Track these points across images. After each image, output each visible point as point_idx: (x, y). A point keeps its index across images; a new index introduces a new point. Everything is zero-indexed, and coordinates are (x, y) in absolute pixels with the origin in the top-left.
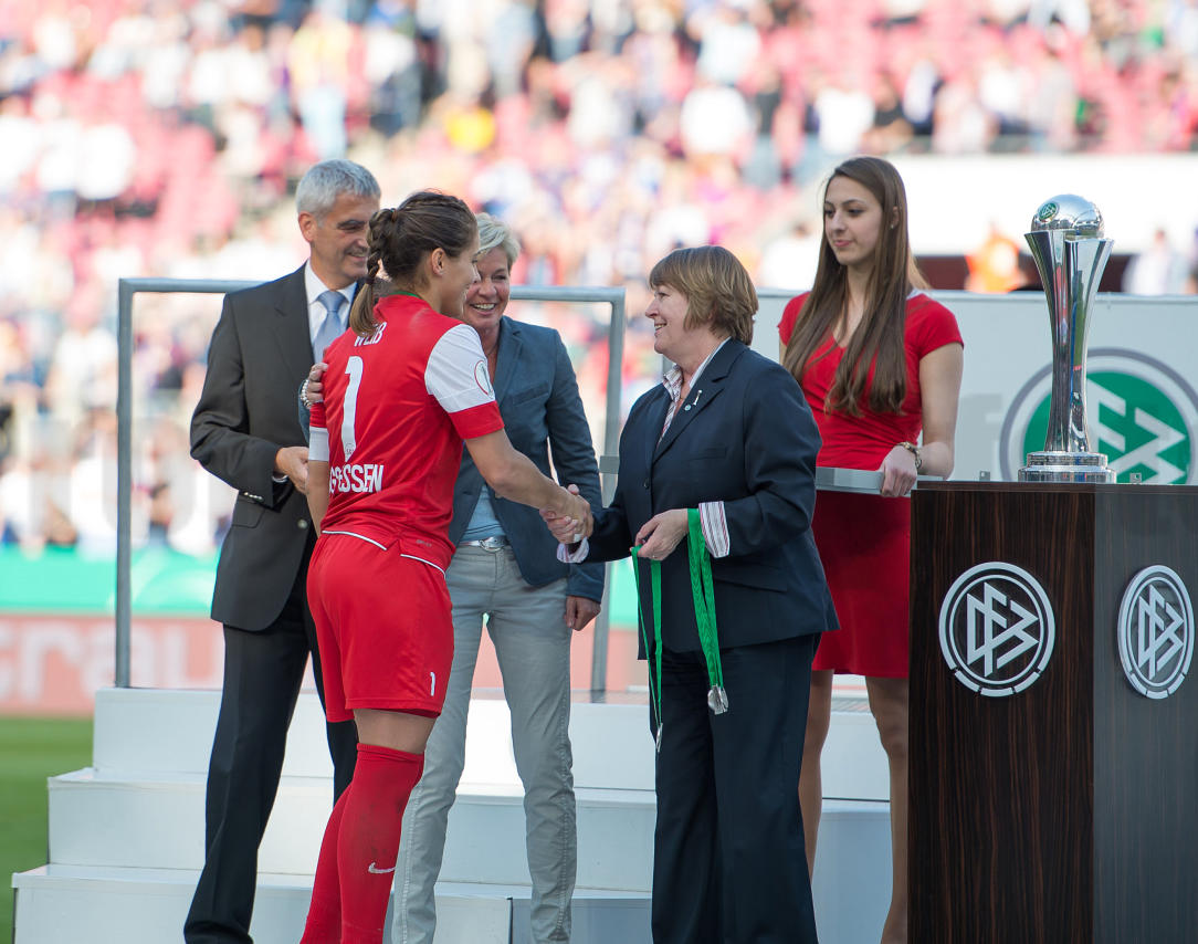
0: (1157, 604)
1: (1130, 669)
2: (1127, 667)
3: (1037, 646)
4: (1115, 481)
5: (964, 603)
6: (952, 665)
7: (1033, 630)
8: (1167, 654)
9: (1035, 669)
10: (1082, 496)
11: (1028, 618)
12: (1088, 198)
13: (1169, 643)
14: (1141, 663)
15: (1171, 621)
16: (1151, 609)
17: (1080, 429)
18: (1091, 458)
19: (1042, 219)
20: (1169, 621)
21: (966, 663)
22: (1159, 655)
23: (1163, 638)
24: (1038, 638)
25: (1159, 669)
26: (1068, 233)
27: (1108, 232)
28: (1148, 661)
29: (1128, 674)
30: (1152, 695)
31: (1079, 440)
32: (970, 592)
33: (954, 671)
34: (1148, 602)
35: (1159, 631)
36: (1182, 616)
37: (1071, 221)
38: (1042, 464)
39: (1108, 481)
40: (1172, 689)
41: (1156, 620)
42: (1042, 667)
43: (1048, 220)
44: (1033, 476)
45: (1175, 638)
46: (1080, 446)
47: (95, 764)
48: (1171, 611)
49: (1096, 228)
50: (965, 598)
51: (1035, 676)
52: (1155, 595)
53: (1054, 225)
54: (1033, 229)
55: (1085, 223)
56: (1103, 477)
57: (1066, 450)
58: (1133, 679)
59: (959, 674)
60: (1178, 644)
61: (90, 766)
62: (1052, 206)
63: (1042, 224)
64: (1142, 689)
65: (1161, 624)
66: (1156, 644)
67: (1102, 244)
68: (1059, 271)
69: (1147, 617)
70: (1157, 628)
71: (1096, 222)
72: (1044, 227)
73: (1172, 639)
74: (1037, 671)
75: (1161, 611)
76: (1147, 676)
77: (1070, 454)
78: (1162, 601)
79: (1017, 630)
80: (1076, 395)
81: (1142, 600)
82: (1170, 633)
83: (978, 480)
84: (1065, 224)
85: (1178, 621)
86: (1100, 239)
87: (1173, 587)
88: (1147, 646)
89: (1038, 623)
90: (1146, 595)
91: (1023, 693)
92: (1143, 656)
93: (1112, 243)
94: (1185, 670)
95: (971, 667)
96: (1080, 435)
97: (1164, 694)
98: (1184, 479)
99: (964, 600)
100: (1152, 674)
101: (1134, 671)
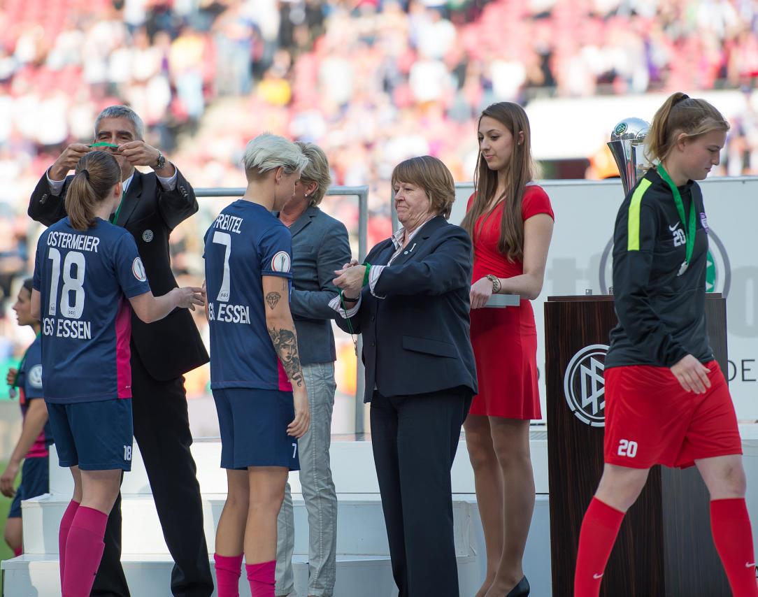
5: (579, 369)
6: (573, 408)
12: (645, 120)
19: (618, 134)
21: (581, 407)
26: (633, 141)
33: (574, 412)
37: (635, 134)
43: (621, 134)
47: (51, 491)
50: (579, 367)
53: (625, 137)
54: (612, 139)
59: (577, 414)
62: (623, 125)
63: (617, 136)
68: (629, 165)
72: (619, 138)
83: (585, 294)
84: (632, 136)
95: (585, 409)
99: (579, 368)
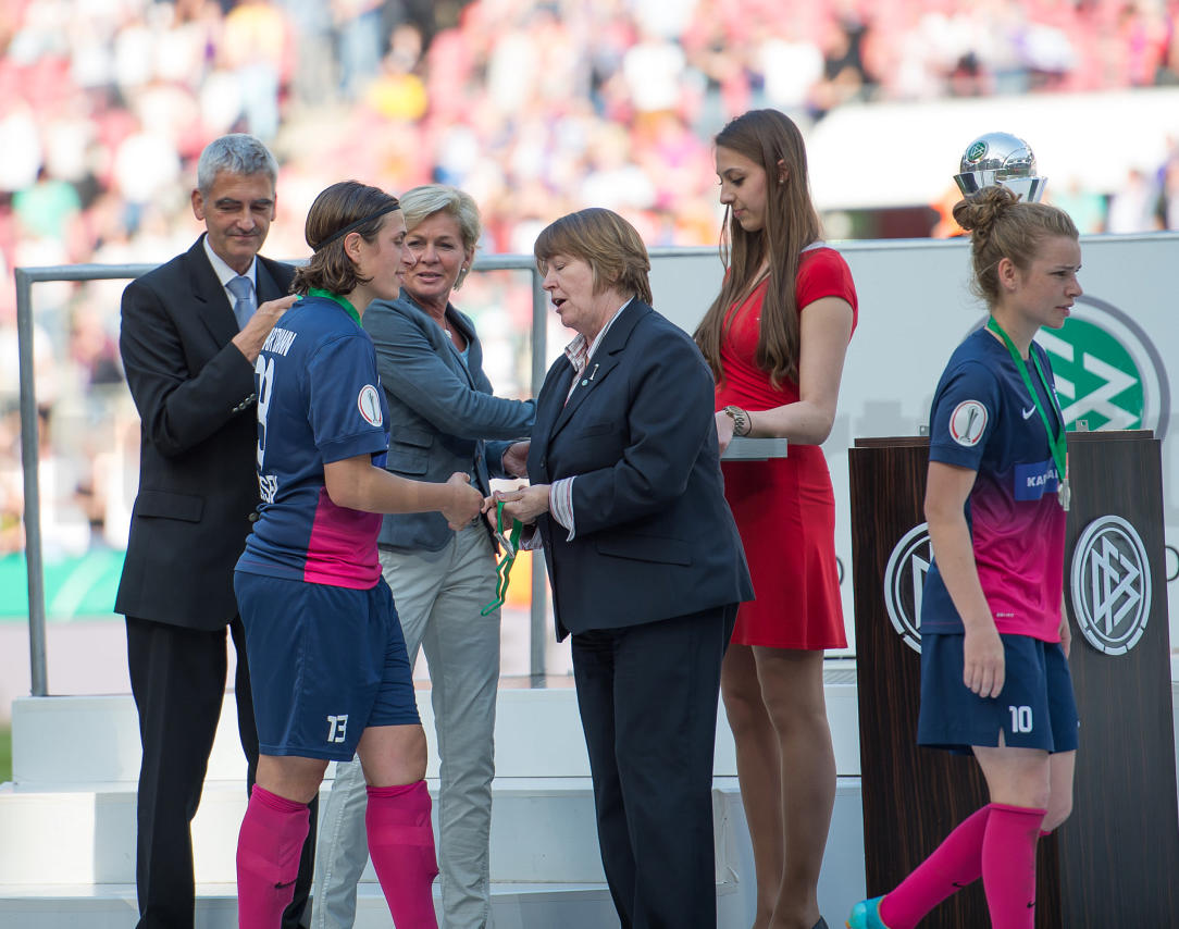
0: (1111, 555)
1: (1086, 625)
2: (1083, 624)
5: (909, 562)
6: (900, 630)
8: (1124, 606)
12: (1018, 136)
13: (1126, 596)
14: (1097, 619)
15: (1127, 573)
16: (1105, 562)
19: (972, 160)
20: (1124, 573)
21: (914, 627)
22: (1116, 608)
23: (1118, 592)
25: (1116, 624)
26: (999, 173)
27: (1041, 170)
28: (1104, 617)
29: (1083, 631)
30: (1110, 651)
32: (916, 552)
33: (902, 636)
34: (1102, 555)
35: (1114, 585)
36: (1137, 567)
37: (1002, 161)
40: (1131, 644)
41: (1110, 572)
43: (978, 160)
45: (1131, 591)
47: (15, 779)
48: (1125, 562)
49: (1028, 166)
50: (910, 559)
52: (1108, 547)
53: (983, 166)
54: (962, 170)
55: (1016, 162)
58: (1089, 635)
59: (907, 639)
60: (1134, 596)
61: (9, 780)
62: (981, 146)
63: (971, 164)
64: (1099, 646)
65: (1116, 577)
66: (1111, 598)
67: (1035, 183)
69: (1101, 570)
70: (1112, 581)
71: (1028, 160)
72: (974, 168)
73: (1129, 592)
75: (1116, 563)
76: (1104, 631)
78: (1115, 553)
81: (1094, 553)
82: (1125, 585)
83: (918, 435)
84: (996, 164)
85: (1133, 573)
86: (1032, 178)
87: (1129, 540)
88: (1102, 600)
90: (1099, 547)
92: (1099, 611)
93: (1045, 181)
94: (1144, 624)
97: (1122, 651)
98: (1138, 424)
99: (910, 560)
100: (1109, 629)
101: (1090, 627)
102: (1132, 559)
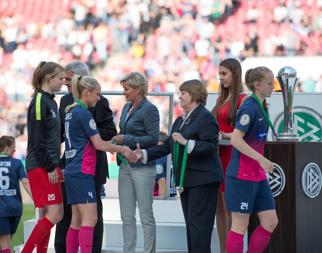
0: (312, 173)
1: (305, 190)
2: (304, 189)
3: (280, 184)
4: (301, 141)
7: (280, 180)
8: (315, 186)
9: (280, 190)
10: (292, 145)
11: (278, 177)
12: (293, 67)
13: (315, 183)
14: (308, 188)
16: (311, 174)
17: (291, 127)
18: (294, 135)
19: (281, 73)
20: (315, 177)
22: (313, 186)
23: (314, 182)
24: (281, 182)
25: (313, 190)
26: (287, 76)
27: (298, 76)
28: (310, 188)
30: (311, 197)
31: (291, 130)
34: (310, 172)
35: (313, 180)
36: (319, 176)
37: (288, 73)
38: (281, 136)
39: (299, 141)
40: (316, 195)
41: (312, 177)
42: (282, 189)
44: (279, 140)
45: (317, 182)
46: (291, 132)
48: (316, 175)
49: (295, 75)
51: (280, 192)
52: (312, 170)
53: (284, 74)
54: (278, 75)
55: (292, 74)
56: (297, 140)
57: (288, 133)
58: (306, 192)
60: (318, 183)
61: (35, 218)
62: (283, 69)
63: (281, 74)
64: (308, 195)
65: (313, 178)
66: (312, 183)
67: (297, 79)
68: (285, 86)
69: (309, 176)
70: (312, 179)
71: (295, 73)
73: (316, 182)
74: (281, 191)
75: (313, 175)
76: (310, 192)
77: (289, 134)
78: (313, 172)
79: (275, 180)
80: (290, 119)
81: (308, 172)
82: (315, 180)
84: (287, 74)
85: (318, 177)
86: (296, 78)
87: (316, 169)
88: (309, 184)
89: (281, 178)
90: (309, 171)
91: (277, 196)
93: (299, 78)
94: (320, 190)
96: (291, 129)
97: (314, 197)
98: (320, 140)
100: (311, 191)
101: (306, 190)
102: (317, 173)
